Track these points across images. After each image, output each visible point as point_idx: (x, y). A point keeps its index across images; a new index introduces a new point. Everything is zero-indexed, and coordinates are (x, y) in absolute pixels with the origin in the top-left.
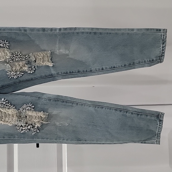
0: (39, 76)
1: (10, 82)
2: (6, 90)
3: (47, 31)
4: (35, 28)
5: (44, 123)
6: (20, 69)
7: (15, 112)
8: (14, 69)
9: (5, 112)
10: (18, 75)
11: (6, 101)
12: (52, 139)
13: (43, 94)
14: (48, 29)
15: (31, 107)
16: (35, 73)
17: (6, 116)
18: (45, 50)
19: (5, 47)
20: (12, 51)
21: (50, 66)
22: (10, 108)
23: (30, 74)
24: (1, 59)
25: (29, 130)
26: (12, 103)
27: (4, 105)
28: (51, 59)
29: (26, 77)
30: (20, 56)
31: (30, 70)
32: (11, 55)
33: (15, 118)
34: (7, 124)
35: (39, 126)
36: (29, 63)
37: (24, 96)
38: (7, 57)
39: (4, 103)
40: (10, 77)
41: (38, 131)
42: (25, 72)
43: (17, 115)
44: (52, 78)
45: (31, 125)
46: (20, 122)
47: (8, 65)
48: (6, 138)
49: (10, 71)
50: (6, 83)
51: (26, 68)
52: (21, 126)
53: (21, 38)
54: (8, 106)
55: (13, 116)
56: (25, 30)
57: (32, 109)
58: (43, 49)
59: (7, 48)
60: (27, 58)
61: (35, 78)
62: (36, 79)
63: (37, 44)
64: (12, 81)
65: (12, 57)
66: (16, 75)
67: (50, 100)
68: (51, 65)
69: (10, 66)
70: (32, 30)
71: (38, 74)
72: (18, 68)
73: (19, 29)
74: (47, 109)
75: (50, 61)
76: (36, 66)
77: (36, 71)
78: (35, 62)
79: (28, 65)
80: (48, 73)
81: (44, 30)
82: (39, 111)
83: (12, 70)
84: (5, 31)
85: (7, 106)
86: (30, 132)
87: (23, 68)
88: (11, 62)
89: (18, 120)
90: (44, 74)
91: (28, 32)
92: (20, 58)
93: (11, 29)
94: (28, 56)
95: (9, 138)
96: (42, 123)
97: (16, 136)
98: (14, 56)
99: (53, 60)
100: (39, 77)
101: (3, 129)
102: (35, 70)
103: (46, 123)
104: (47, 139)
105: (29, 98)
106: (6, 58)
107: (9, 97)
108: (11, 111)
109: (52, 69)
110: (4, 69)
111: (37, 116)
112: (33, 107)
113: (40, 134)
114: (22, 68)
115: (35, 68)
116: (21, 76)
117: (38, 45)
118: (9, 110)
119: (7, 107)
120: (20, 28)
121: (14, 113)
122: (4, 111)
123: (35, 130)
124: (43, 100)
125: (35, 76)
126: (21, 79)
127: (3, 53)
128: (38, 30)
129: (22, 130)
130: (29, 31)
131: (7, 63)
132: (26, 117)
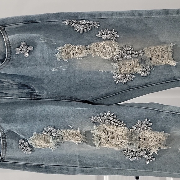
0: (155, 79)
1: (116, 89)
2: (110, 101)
3: (171, 14)
4: (154, 10)
5: (163, 147)
6: (130, 71)
7: (126, 132)
8: (123, 70)
9: (112, 132)
10: (128, 78)
11: (113, 115)
12: (173, 172)
13: (163, 106)
14: (173, 11)
15: (147, 125)
16: (151, 76)
17: (113, 138)
18: (165, 43)
19: (112, 40)
20: (122, 45)
21: (172, 65)
22: (119, 125)
23: (144, 77)
24: (107, 57)
25: (142, 156)
26: (122, 118)
27: (111, 121)
28: (172, 56)
29: (138, 82)
30: (132, 51)
31: (144, 72)
32: (120, 51)
33: (126, 140)
34: (114, 147)
35: (156, 152)
36: (142, 61)
37: (137, 109)
38: (115, 53)
39: (111, 118)
40: (116, 81)
41: (154, 159)
42: (137, 75)
43: (128, 136)
44: (175, 82)
45: (145, 150)
46: (132, 146)
47: (116, 64)
48: (110, 166)
49: (117, 74)
50: (112, 90)
51: (139, 69)
52: (132, 151)
53: (134, 26)
54: (117, 122)
55: (123, 138)
56: (140, 13)
57: (149, 127)
58: (162, 40)
59: (115, 41)
60: (140, 54)
61: (151, 82)
62: (152, 84)
63: (155, 33)
64: (118, 88)
65: (122, 53)
66: (124, 78)
67: (174, 114)
68: (173, 63)
69: (118, 66)
70: (150, 13)
71: (155, 78)
72: (128, 69)
73: (132, 13)
74: (170, 128)
75: (171, 58)
76: (152, 65)
77: (152, 73)
78: (151, 59)
79: (141, 64)
80: (168, 76)
81: (167, 12)
82: (158, 131)
83: (120, 72)
84: (112, 17)
85: (114, 122)
86: (143, 161)
87: (135, 69)
88: (119, 60)
89: (129, 143)
90: (163, 78)
91: (145, 17)
92: (131, 54)
93: (120, 14)
94: (142, 52)
95: (114, 167)
96: (160, 148)
97: (124, 165)
98: (124, 52)
99: (175, 57)
100: (156, 82)
101: (107, 155)
102: (150, 72)
103: (165, 148)
104: (166, 171)
105: (144, 112)
106: (113, 54)
107: (117, 110)
108: (121, 130)
109: (175, 70)
110: (110, 70)
111: (155, 138)
112: (151, 124)
113: (155, 163)
114: (133, 68)
115: (150, 68)
116: (131, 81)
117: (156, 36)
118: (117, 129)
119: (115, 124)
120: (132, 11)
121: (123, 133)
122: (110, 130)
123: (151, 157)
124: (164, 115)
125: (151, 80)
126: (132, 84)
127: (110, 48)
128: (159, 13)
129: (132, 157)
130: (145, 15)
131: (115, 62)
132: (139, 138)
